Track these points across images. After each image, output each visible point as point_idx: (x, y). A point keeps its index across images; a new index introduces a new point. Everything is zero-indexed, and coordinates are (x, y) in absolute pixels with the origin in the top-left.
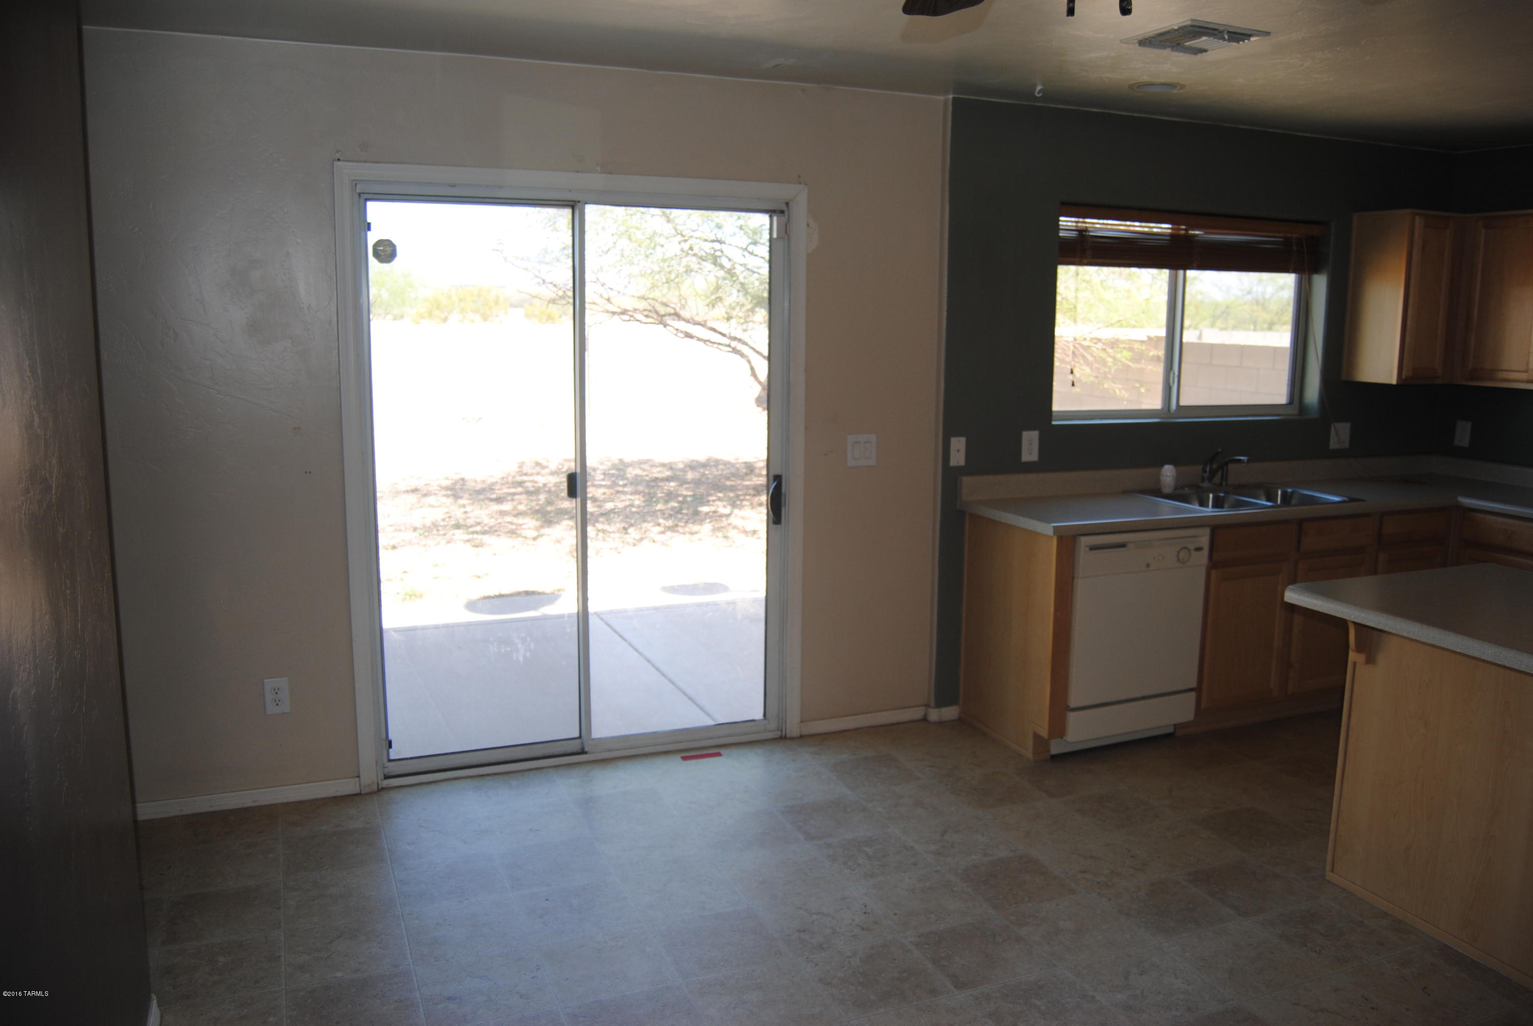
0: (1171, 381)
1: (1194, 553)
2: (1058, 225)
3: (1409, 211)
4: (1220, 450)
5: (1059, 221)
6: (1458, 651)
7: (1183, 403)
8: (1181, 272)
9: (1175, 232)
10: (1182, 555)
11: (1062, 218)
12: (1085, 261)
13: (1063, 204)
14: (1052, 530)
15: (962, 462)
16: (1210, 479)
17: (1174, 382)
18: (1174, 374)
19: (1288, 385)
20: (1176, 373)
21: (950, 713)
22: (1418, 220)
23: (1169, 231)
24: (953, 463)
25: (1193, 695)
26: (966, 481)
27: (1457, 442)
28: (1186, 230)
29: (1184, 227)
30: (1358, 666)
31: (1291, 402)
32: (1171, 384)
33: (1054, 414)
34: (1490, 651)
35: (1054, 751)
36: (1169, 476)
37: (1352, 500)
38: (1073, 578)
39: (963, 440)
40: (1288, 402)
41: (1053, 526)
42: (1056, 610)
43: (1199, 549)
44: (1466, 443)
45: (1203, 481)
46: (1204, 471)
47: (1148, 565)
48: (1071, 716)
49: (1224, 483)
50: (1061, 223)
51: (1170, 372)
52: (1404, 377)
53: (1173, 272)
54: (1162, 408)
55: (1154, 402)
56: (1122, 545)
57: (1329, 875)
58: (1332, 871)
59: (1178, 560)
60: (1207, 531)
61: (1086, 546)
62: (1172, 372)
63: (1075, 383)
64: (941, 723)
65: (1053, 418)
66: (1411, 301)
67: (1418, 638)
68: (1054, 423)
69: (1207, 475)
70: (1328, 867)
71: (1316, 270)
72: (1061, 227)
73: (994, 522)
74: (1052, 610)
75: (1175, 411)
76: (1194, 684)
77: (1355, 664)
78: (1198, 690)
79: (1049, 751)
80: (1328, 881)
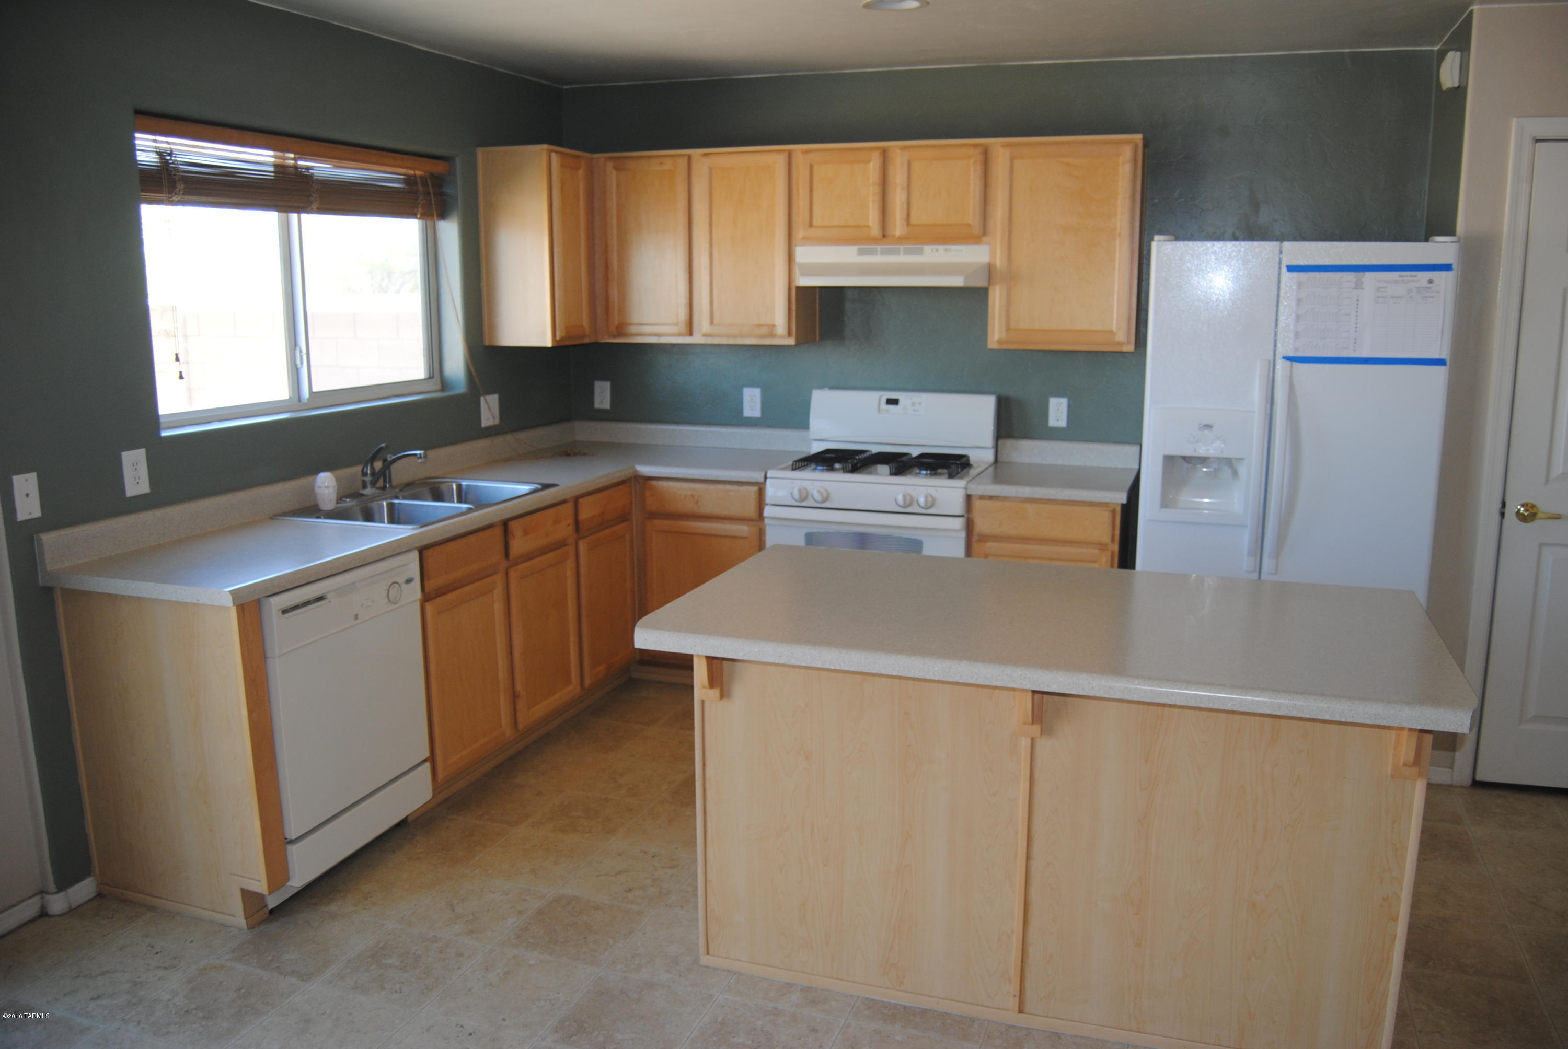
0: (298, 362)
1: (404, 586)
2: (134, 145)
3: (545, 146)
4: (383, 445)
5: (134, 138)
6: (894, 674)
7: (315, 389)
8: (294, 217)
9: (280, 161)
10: (393, 594)
11: (137, 135)
12: (175, 198)
13: (138, 112)
14: (230, 597)
15: (37, 513)
16: (373, 484)
17: (302, 363)
18: (301, 352)
19: (424, 356)
20: (304, 351)
21: (84, 890)
22: (554, 156)
23: (273, 160)
24: (21, 516)
25: (427, 765)
26: (48, 539)
27: (597, 405)
28: (294, 159)
29: (292, 156)
30: (707, 705)
31: (431, 377)
32: (299, 366)
33: (162, 420)
34: (936, 668)
35: (271, 906)
36: (327, 487)
37: (546, 486)
38: (265, 658)
39: (33, 477)
40: (428, 376)
41: (230, 591)
42: (250, 712)
43: (409, 581)
44: (607, 405)
45: (364, 486)
46: (364, 474)
47: (356, 617)
48: (292, 850)
49: (388, 486)
50: (137, 142)
51: (295, 349)
52: (558, 338)
53: (284, 215)
54: (290, 398)
55: (280, 391)
56: (320, 598)
57: (704, 960)
58: (708, 953)
59: (390, 601)
60: (415, 555)
61: (279, 610)
62: (298, 348)
63: (184, 375)
64: (72, 912)
65: (162, 426)
66: (555, 250)
67: (838, 668)
68: (164, 434)
69: (368, 479)
70: (702, 950)
71: (443, 215)
72: (138, 148)
73: (113, 598)
74: (245, 712)
75: (308, 399)
76: (427, 754)
77: (703, 702)
78: (432, 759)
79: (266, 906)
80: (706, 967)
